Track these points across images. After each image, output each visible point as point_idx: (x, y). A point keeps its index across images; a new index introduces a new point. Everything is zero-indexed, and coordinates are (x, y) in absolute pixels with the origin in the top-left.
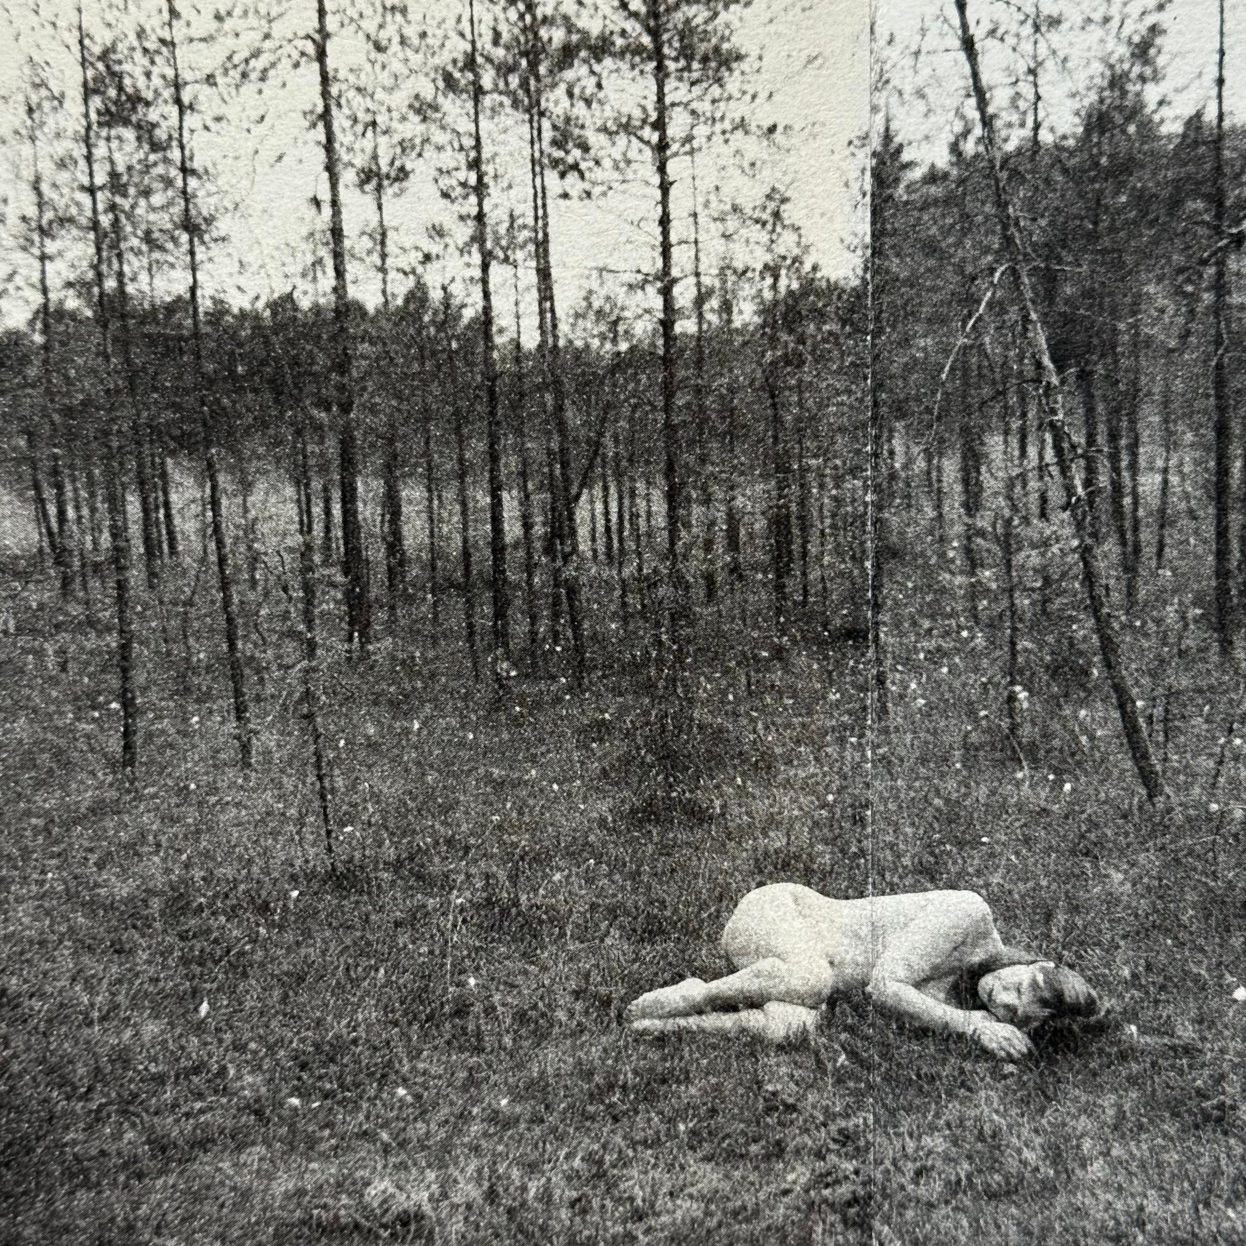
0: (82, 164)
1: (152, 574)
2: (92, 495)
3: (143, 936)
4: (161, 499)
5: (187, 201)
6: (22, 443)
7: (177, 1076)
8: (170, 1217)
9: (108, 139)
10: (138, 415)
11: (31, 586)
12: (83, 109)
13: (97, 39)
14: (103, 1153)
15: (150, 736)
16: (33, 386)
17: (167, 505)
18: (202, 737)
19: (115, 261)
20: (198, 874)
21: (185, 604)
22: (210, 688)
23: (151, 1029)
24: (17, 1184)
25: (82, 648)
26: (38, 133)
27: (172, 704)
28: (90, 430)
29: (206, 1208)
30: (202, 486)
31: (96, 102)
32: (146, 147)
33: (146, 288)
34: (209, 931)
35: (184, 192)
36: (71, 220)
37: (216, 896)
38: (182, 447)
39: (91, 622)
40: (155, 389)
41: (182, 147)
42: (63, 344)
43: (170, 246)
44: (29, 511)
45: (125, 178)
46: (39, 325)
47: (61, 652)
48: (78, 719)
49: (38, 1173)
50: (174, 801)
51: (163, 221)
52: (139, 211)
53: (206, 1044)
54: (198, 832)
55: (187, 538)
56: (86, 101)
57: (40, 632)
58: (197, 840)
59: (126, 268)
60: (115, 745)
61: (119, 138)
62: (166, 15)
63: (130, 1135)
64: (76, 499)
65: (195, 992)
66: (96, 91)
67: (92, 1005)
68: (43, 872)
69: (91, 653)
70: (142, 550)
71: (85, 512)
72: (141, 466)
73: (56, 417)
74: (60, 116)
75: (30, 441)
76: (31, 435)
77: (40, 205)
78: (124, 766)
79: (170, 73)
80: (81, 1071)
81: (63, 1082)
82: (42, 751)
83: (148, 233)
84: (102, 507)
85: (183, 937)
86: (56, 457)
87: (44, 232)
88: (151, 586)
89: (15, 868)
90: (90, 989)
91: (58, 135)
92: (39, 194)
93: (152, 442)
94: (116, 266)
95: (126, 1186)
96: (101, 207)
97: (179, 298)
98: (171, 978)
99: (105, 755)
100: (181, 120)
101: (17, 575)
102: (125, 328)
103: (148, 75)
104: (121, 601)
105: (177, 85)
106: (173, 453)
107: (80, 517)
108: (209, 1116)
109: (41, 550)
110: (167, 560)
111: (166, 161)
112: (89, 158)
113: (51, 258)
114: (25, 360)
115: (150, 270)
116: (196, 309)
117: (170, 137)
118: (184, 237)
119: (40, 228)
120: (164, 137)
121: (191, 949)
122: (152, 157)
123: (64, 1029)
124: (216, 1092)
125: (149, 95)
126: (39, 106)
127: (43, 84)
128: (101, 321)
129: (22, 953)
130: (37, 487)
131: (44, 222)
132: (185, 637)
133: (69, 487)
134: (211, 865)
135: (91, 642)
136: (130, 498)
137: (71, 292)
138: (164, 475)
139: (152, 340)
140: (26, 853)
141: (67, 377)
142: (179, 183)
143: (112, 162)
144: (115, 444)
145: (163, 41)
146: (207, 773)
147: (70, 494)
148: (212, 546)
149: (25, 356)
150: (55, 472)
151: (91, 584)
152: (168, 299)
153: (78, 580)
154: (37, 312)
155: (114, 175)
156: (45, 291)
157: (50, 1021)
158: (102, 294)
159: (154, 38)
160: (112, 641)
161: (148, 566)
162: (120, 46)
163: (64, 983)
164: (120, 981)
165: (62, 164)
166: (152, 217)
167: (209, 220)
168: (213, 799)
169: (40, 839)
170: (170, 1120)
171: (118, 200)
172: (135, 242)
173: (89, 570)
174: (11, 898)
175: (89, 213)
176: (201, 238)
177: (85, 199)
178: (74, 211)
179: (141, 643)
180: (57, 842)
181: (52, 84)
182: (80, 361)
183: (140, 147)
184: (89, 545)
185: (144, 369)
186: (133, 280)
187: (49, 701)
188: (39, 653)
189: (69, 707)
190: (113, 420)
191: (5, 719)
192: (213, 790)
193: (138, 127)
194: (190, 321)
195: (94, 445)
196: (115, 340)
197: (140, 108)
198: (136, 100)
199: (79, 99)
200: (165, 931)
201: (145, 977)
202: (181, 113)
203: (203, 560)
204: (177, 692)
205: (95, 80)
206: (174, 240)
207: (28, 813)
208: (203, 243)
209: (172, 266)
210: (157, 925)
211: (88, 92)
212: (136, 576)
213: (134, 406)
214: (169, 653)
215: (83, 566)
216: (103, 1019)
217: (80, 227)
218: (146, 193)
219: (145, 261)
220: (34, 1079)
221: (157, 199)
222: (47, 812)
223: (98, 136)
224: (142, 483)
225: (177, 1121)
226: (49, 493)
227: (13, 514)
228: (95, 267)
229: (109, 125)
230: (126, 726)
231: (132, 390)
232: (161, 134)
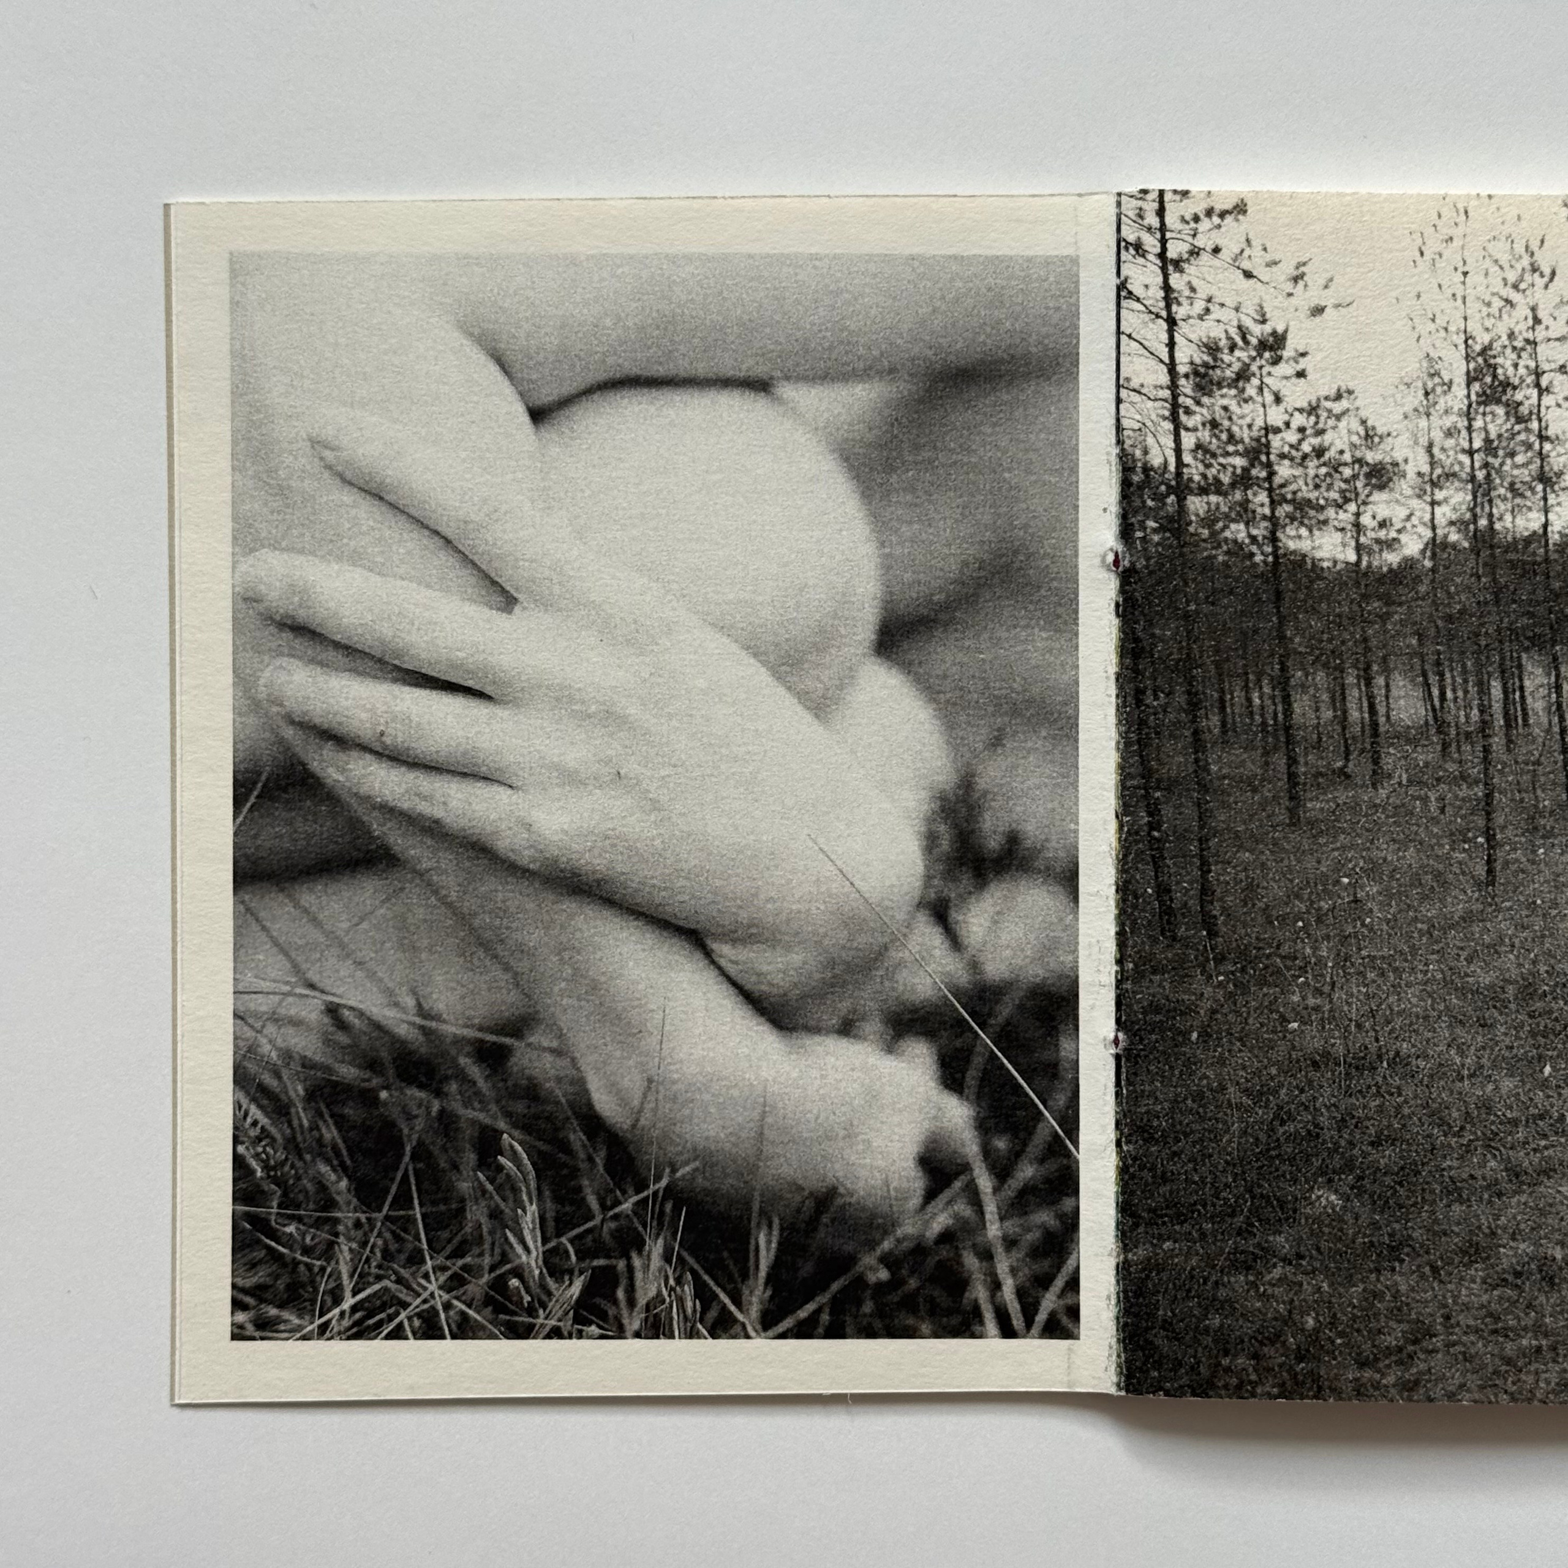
0: (1464, 433)
1: (1510, 741)
2: (1466, 681)
3: (1501, 1014)
4: (1517, 684)
5: (1542, 460)
6: (1414, 642)
7: (1527, 1121)
8: (1522, 1226)
9: (1484, 414)
10: (1501, 621)
11: (1419, 749)
12: (1465, 392)
13: (1479, 340)
14: (1472, 1177)
15: (1507, 863)
16: (1423, 599)
17: (1522, 688)
18: (1546, 864)
19: (1487, 505)
20: (1543, 968)
21: (1534, 764)
22: (1553, 828)
23: (1508, 1084)
24: (1408, 1197)
25: (1456, 797)
26: (1432, 410)
27: (1523, 839)
28: (1464, 632)
29: (1550, 1221)
30: (1549, 675)
31: (1476, 387)
32: (1513, 420)
33: (1509, 525)
34: (1551, 1012)
35: (1540, 453)
36: (1454, 475)
37: (1556, 985)
38: (1534, 645)
39: (1464, 777)
40: (1514, 601)
41: (1540, 420)
42: (1446, 568)
43: (1528, 494)
44: (1419, 693)
45: (1496, 444)
46: (1428, 553)
47: (1441, 799)
48: (1453, 850)
49: (1423, 1190)
50: (1524, 913)
51: (1524, 475)
52: (1506, 468)
53: (1549, 1097)
54: (1543, 936)
55: (1537, 714)
56: (1468, 385)
57: (1426, 784)
58: (1542, 943)
59: (1495, 511)
60: (1481, 870)
61: (1492, 413)
62: (1530, 322)
63: (1493, 1164)
64: (1453, 684)
65: (1540, 1057)
66: (1476, 379)
67: (1463, 1065)
68: (1426, 964)
69: (1463, 800)
70: (1502, 722)
71: (1460, 694)
72: (1503, 659)
73: (1440, 623)
74: (1449, 397)
75: (1419, 640)
76: (1421, 637)
77: (1432, 464)
78: (1487, 885)
79: (1533, 364)
80: (1455, 1114)
81: (1443, 1123)
82: (1426, 873)
83: (1512, 484)
84: (1473, 690)
85: (1531, 1015)
86: (1439, 653)
87: (1434, 484)
88: (1509, 750)
89: (1406, 960)
90: (1462, 1053)
91: (1446, 412)
92: (1432, 456)
93: (1511, 641)
94: (1487, 509)
95: (1490, 1202)
96: (1477, 465)
97: (1535, 532)
98: (1522, 1046)
99: (1473, 877)
100: (1539, 400)
101: (1409, 741)
102: (1493, 555)
103: (1516, 366)
104: (1486, 761)
105: (1538, 374)
106: (1527, 650)
107: (1456, 699)
108: (1551, 1151)
109: (1427, 723)
110: (1521, 730)
111: (1528, 430)
112: (1469, 429)
113: (1439, 504)
114: (1417, 580)
115: (1513, 511)
116: (1547, 541)
117: (1531, 413)
118: (1540, 488)
119: (1431, 480)
120: (1526, 412)
121: (1538, 1024)
122: (1517, 428)
123: (1442, 1083)
124: (1557, 1133)
125: (1516, 382)
126: (1433, 390)
127: (1437, 374)
128: (1475, 551)
129: (1411, 1024)
130: (1424, 675)
131: (1435, 476)
132: (1534, 788)
133: (1448, 675)
134: (1552, 961)
135: (1464, 791)
136: (1493, 683)
137: (1453, 529)
138: (1520, 666)
139: (1513, 564)
140: (1414, 949)
141: (1448, 593)
142: (1537, 446)
143: (1487, 432)
144: (1483, 643)
145: (1527, 341)
146: (1550, 892)
147: (1449, 681)
148: (1556, 719)
149: (1418, 576)
150: (1438, 663)
151: (1463, 748)
152: (1526, 534)
153: (1454, 745)
154: (1427, 544)
155: (1488, 441)
156: (1434, 528)
157: (1431, 1076)
158: (1476, 530)
159: (1520, 338)
160: (1479, 791)
161: (1506, 735)
162: (1495, 345)
163: (1442, 1048)
164: (1484, 1048)
165: (1449, 434)
166: (1516, 472)
167: (1559, 474)
168: (1554, 912)
169: (1424, 939)
170: (1522, 1154)
171: (1490, 459)
172: (1502, 491)
173: (1462, 738)
174: (1403, 983)
175: (1468, 470)
176: (1552, 487)
177: (1466, 459)
178: (1457, 468)
179: (1500, 793)
180: (1437, 942)
181: (1443, 373)
182: (1458, 580)
183: (1507, 420)
184: (1463, 719)
185: (1506, 586)
186: (1500, 519)
187: (1432, 835)
188: (1425, 800)
189: (1446, 841)
190: (1482, 625)
191: (1399, 849)
192: (1555, 904)
193: (1507, 405)
194: (1542, 550)
195: (1468, 643)
196: (1485, 564)
197: (1509, 392)
198: (1506, 385)
199: (1464, 385)
200: (1518, 1011)
201: (1502, 1045)
202: (1540, 395)
203: (1548, 731)
204: (1527, 830)
205: (1475, 370)
206: (1532, 489)
207: (1416, 919)
208: (1554, 491)
209: (1530, 509)
210: (1513, 1006)
211: (1470, 381)
212: (1497, 742)
213: (1498, 614)
214: (1522, 800)
215: (1458, 734)
216: (1472, 1076)
217: (1461, 480)
218: (1512, 454)
219: (1509, 506)
220: (1420, 1120)
221: (1520, 459)
222: (1430, 919)
223: (1477, 412)
224: (1503, 672)
225: (1528, 1154)
226: (1433, 679)
227: (1407, 696)
228: (1472, 510)
229: (1485, 403)
230: (1489, 855)
231: (1497, 602)
232: (1524, 410)
